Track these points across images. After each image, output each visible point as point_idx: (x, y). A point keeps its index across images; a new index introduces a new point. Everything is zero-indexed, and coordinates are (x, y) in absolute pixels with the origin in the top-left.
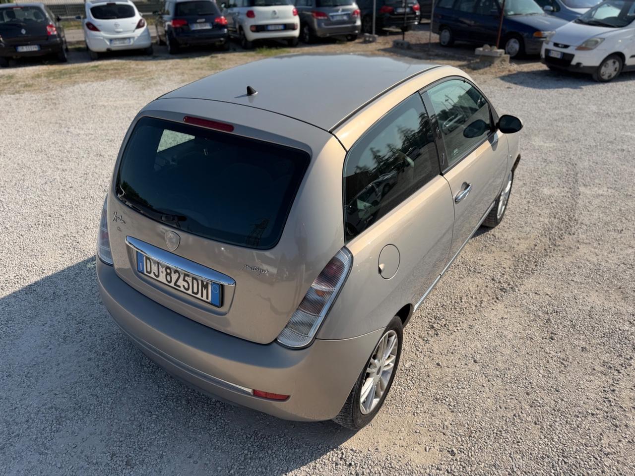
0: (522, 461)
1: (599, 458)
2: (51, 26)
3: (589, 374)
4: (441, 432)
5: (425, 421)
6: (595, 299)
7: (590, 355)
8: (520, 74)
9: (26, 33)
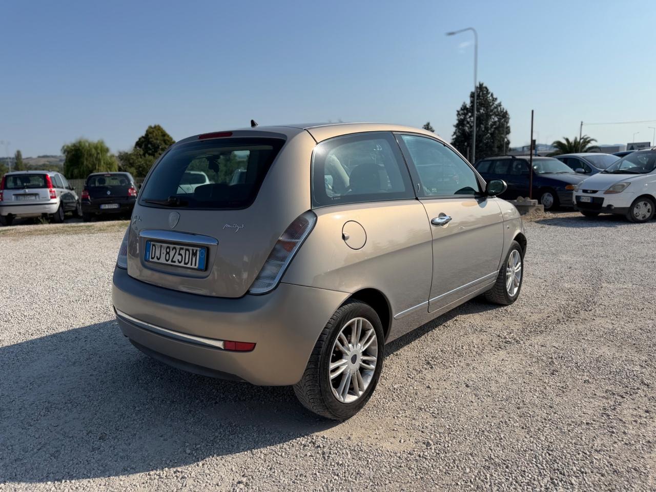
0: (502, 452)
1: (588, 453)
2: (133, 189)
3: (589, 398)
4: (419, 431)
5: (404, 422)
6: (606, 351)
7: (592, 386)
8: (554, 219)
9: (110, 194)
